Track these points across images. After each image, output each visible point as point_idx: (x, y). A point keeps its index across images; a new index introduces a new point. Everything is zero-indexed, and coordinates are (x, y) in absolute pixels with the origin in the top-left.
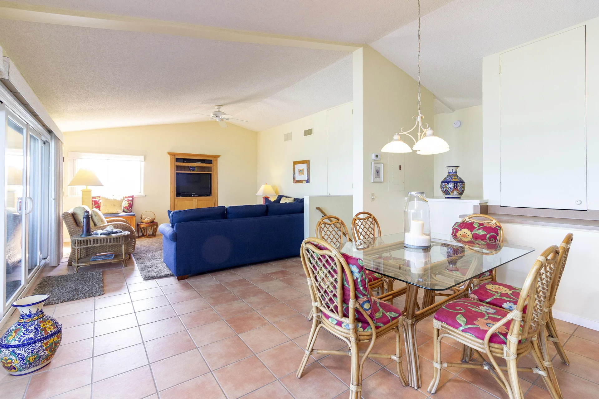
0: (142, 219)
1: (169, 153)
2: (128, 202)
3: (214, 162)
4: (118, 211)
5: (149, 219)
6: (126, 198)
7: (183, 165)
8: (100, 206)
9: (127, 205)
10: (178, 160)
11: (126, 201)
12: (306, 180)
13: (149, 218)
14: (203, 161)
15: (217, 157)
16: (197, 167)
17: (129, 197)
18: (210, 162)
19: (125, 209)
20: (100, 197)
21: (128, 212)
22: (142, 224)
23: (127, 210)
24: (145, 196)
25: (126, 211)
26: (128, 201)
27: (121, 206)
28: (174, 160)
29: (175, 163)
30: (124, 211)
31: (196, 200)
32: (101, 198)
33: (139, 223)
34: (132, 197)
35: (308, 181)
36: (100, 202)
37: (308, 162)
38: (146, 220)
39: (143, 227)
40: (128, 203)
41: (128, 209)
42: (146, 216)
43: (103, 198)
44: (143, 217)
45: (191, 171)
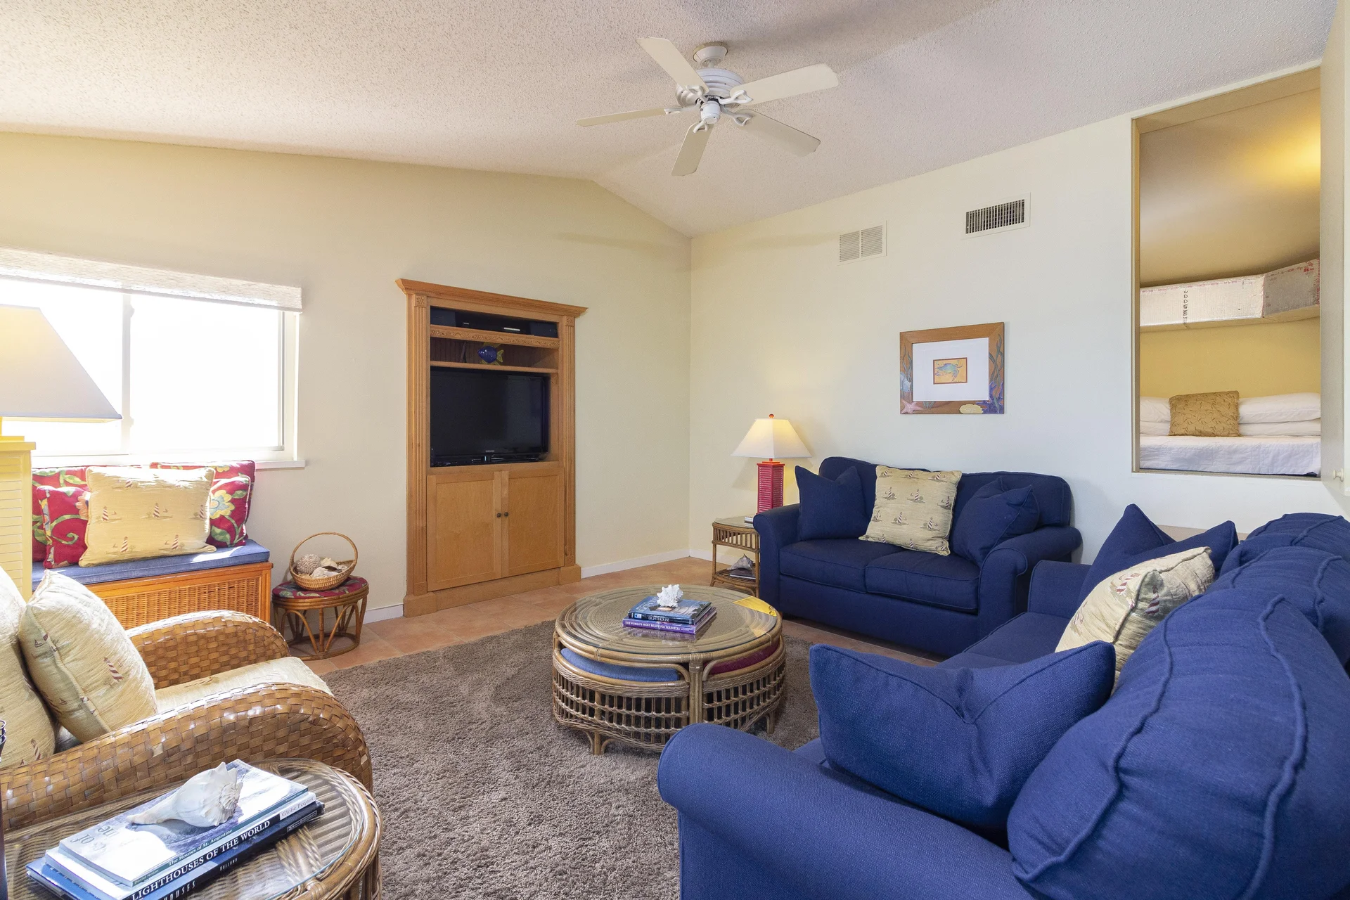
0: (296, 570)
1: (409, 286)
2: (229, 497)
3: (563, 330)
4: (182, 545)
5: (330, 568)
6: (220, 475)
7: (458, 337)
8: (85, 523)
9: (226, 510)
10: (438, 315)
11: (223, 492)
12: (982, 404)
13: (328, 562)
14: (526, 326)
15: (574, 312)
16: (503, 346)
17: (233, 471)
18: (550, 329)
19: (218, 531)
20: (82, 474)
21: (233, 545)
22: (301, 598)
23: (228, 536)
24: (307, 463)
25: (220, 538)
26: (232, 488)
27: (200, 516)
28: (425, 314)
29: (426, 329)
30: (211, 540)
31: (505, 475)
32: (89, 481)
33: (288, 594)
34: (249, 469)
35: (994, 405)
36: (87, 503)
37: (995, 333)
38: (320, 576)
39: (305, 612)
40: (233, 501)
41: (231, 530)
42: (314, 558)
43: (99, 477)
44: (306, 559)
45: (483, 361)
